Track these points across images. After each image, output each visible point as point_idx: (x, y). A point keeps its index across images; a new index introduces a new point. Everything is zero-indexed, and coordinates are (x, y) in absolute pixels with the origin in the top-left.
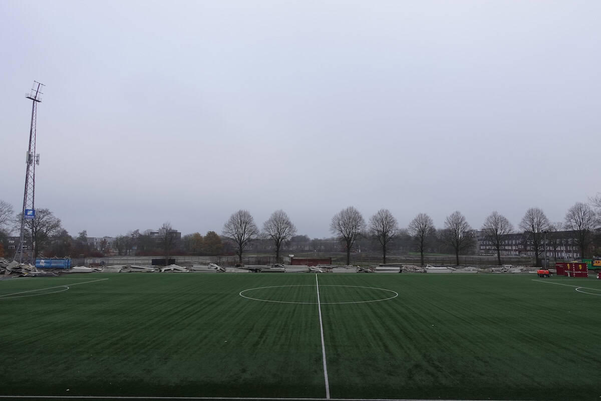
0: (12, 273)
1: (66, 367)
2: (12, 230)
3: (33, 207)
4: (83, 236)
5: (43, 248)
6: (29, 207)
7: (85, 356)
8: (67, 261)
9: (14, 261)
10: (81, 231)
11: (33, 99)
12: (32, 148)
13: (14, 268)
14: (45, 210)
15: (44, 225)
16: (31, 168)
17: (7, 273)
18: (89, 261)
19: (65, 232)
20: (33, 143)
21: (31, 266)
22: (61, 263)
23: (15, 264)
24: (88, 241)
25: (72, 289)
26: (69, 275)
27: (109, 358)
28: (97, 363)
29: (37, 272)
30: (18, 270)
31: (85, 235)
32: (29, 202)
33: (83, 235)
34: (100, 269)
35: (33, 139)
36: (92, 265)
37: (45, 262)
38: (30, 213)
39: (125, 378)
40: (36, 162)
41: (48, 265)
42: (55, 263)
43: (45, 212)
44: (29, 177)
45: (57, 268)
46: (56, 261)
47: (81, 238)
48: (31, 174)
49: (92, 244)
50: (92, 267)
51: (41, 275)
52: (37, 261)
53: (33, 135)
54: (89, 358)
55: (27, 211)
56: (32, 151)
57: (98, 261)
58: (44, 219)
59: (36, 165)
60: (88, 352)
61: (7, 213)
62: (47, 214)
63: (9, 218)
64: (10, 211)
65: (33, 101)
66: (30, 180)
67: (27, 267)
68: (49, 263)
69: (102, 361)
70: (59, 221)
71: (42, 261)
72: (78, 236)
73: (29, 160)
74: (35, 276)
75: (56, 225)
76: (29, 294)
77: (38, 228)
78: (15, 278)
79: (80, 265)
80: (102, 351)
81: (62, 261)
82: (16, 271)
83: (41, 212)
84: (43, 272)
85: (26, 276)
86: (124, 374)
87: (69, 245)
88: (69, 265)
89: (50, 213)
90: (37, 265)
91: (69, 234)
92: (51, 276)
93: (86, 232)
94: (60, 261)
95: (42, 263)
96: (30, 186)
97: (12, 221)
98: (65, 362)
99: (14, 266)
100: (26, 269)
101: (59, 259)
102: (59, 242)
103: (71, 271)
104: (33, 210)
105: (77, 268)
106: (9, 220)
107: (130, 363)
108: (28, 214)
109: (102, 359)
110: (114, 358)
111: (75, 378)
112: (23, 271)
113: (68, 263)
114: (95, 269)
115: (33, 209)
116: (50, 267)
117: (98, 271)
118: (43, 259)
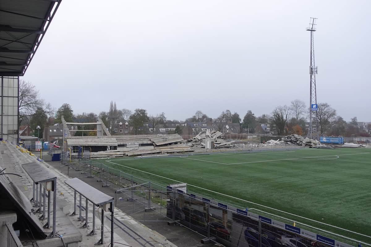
0: (306, 145)
1: (325, 206)
2: (307, 118)
3: (316, 102)
4: (354, 122)
5: (325, 130)
6: (313, 103)
7: (339, 202)
8: (340, 138)
9: (307, 138)
10: (353, 118)
11: (310, 30)
12: (313, 63)
13: (306, 142)
14: (325, 104)
15: (325, 115)
16: (313, 77)
17: (303, 145)
18: (357, 139)
19: (340, 119)
20: (313, 60)
21: (317, 142)
22: (336, 140)
23: (307, 139)
24: (359, 125)
25: (340, 158)
26: (341, 148)
27: (354, 206)
28: (345, 208)
29: (321, 145)
30: (309, 144)
31: (356, 121)
32: (313, 100)
33: (354, 120)
34: (364, 145)
35: (312, 57)
36: (359, 142)
37: (326, 139)
38: (314, 106)
39: (362, 222)
40: (315, 72)
41: (328, 141)
42: (333, 140)
43: (325, 105)
44: (312, 83)
45: (334, 144)
46: (333, 138)
47: (353, 122)
48: (313, 81)
49: (362, 127)
50: (359, 144)
51: (323, 148)
52: (321, 138)
53: (312, 54)
54: (340, 204)
55: (312, 105)
56: (312, 65)
57: (364, 139)
58: (325, 110)
59: (316, 74)
60: (340, 200)
61: (302, 108)
62: (327, 107)
63: (303, 110)
64: (304, 106)
65: (310, 31)
66: (313, 85)
67: (314, 142)
68: (328, 139)
69: (349, 207)
70: (335, 111)
71: (324, 138)
72: (351, 121)
73: (311, 72)
74: (319, 148)
75: (333, 114)
76: (313, 159)
77: (322, 116)
78: (307, 148)
79: (349, 142)
80: (351, 201)
81: (337, 138)
82: (308, 144)
83: (323, 105)
84: (325, 145)
85: (314, 148)
86: (362, 219)
87: (344, 128)
88: (342, 141)
89: (328, 106)
90: (321, 140)
91: (344, 120)
92: (329, 148)
93: (356, 118)
94: (336, 138)
95: (324, 139)
96: (313, 89)
97: (305, 112)
98: (324, 203)
99: (307, 141)
100: (314, 143)
101: (335, 137)
102: (337, 125)
103: (343, 146)
104: (316, 105)
105: (347, 144)
106: (303, 112)
107: (369, 213)
108: (313, 107)
109: (349, 206)
110: (358, 207)
111: (329, 214)
112: (312, 144)
113: (341, 140)
114: (360, 145)
115: (316, 103)
116: (329, 143)
117: (363, 146)
118: (325, 137)
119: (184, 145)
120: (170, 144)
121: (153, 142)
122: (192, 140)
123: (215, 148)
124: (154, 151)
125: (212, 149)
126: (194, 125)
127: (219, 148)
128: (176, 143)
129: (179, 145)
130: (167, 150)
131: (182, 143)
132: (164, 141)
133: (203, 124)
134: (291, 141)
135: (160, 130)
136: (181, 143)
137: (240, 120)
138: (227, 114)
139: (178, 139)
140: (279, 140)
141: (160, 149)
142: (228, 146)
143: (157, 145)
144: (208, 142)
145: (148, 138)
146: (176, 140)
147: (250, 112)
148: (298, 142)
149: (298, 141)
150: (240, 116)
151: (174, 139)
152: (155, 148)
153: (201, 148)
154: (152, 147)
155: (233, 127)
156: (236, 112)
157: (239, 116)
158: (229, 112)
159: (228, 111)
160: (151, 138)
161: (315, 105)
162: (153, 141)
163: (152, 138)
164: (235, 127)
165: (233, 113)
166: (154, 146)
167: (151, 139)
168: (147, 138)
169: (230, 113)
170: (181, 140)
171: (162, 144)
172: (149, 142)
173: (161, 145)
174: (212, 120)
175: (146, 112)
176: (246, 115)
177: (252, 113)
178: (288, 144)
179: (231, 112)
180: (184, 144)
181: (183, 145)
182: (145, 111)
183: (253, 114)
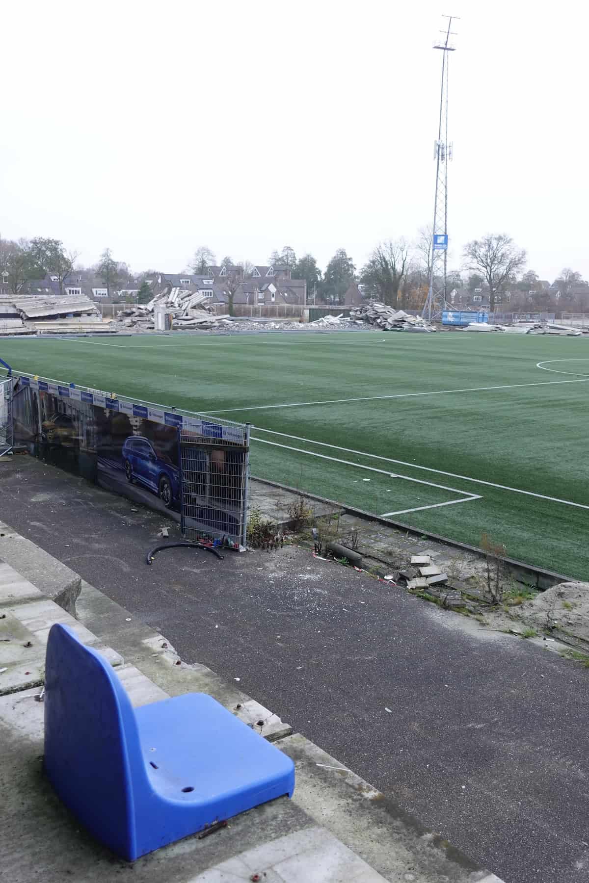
6: (440, 231)
8: (481, 314)
9: (401, 312)
11: (443, 48)
13: (395, 321)
16: (442, 167)
22: (473, 318)
23: (399, 315)
32: (440, 224)
37: (453, 316)
38: (441, 240)
40: (448, 156)
42: (466, 317)
46: (468, 314)
48: (442, 176)
52: (444, 314)
55: (436, 237)
56: (442, 139)
58: (503, 251)
62: (508, 242)
65: (443, 51)
66: (441, 187)
68: (458, 317)
71: (450, 314)
81: (475, 314)
88: (485, 321)
90: (443, 319)
94: (471, 314)
95: (451, 317)
96: (441, 197)
101: (472, 312)
108: (439, 242)
113: (482, 319)
114: (497, 328)
115: (446, 233)
116: (459, 324)
117: (501, 330)
118: (451, 311)
119: (98, 320)
120: (64, 316)
121: (21, 311)
122: (133, 313)
123: (175, 329)
124: (23, 329)
125: (166, 329)
126: (181, 281)
127: (183, 329)
128: (77, 314)
129: (84, 319)
130: (52, 328)
131: (93, 315)
132: (46, 309)
133: (204, 281)
134: (367, 320)
135: (95, 293)
136: (89, 315)
137: (320, 273)
138: (285, 258)
139: (82, 304)
140: (342, 315)
141: (35, 324)
142: (209, 324)
143: (30, 316)
144: (160, 315)
145: (11, 301)
146: (76, 308)
147: (343, 253)
148: (379, 321)
149: (379, 318)
150: (317, 262)
151: (73, 305)
152: (25, 323)
153: (148, 328)
154: (18, 322)
155: (289, 289)
156: (308, 252)
157: (315, 262)
158: (289, 251)
159: (288, 248)
160: (17, 302)
161: (443, 238)
162: (21, 308)
163: (19, 302)
164: (294, 290)
165: (300, 256)
166: (22, 319)
167: (17, 304)
168: (7, 301)
169: (294, 254)
170: (91, 308)
171: (42, 315)
172: (12, 311)
173: (39, 317)
174: (243, 271)
175: (59, 247)
176: (332, 262)
177: (348, 257)
178: (356, 323)
179: (295, 252)
180: (97, 316)
181: (94, 319)
182: (57, 243)
183: (350, 259)
